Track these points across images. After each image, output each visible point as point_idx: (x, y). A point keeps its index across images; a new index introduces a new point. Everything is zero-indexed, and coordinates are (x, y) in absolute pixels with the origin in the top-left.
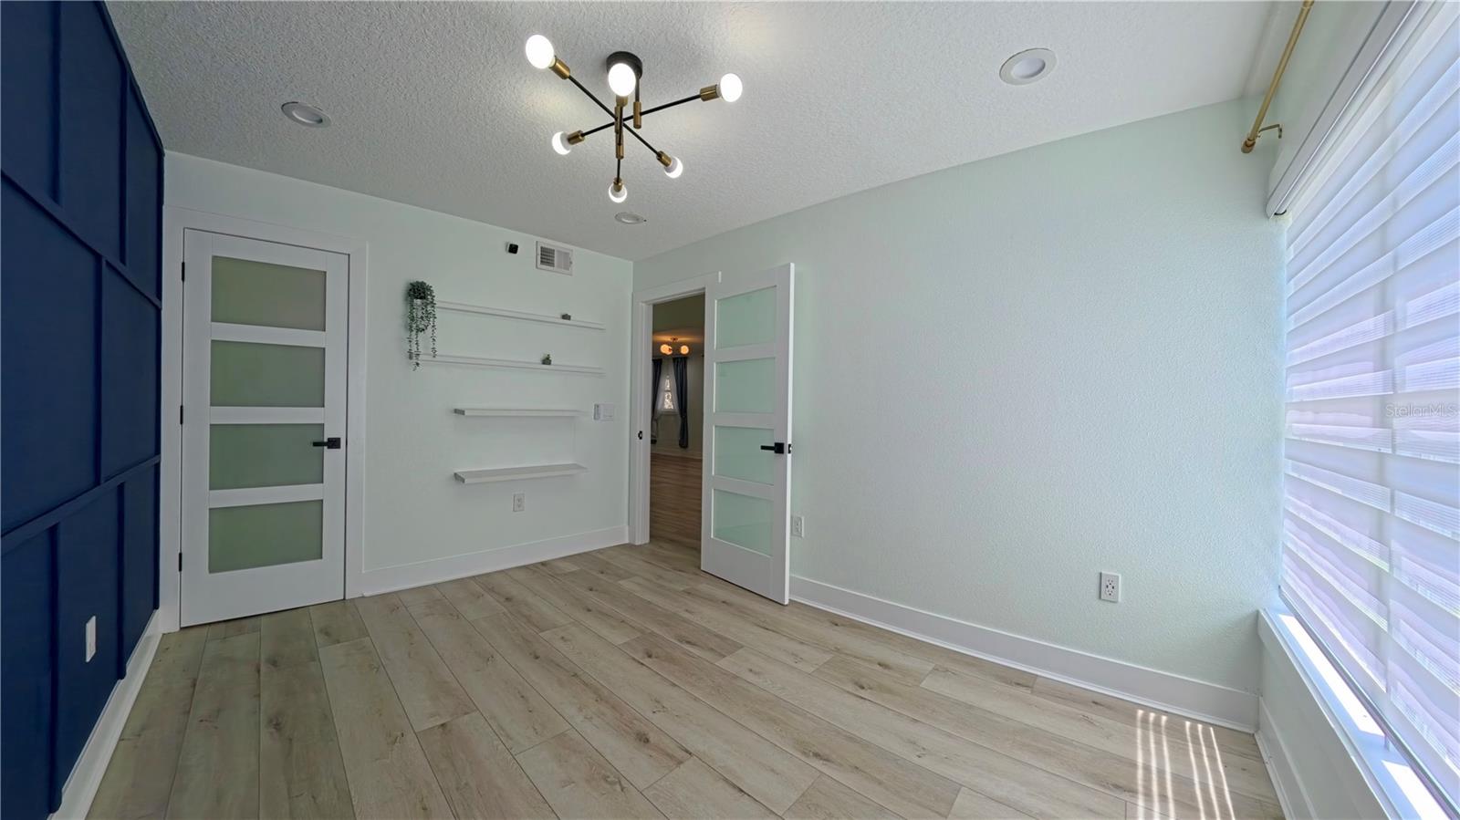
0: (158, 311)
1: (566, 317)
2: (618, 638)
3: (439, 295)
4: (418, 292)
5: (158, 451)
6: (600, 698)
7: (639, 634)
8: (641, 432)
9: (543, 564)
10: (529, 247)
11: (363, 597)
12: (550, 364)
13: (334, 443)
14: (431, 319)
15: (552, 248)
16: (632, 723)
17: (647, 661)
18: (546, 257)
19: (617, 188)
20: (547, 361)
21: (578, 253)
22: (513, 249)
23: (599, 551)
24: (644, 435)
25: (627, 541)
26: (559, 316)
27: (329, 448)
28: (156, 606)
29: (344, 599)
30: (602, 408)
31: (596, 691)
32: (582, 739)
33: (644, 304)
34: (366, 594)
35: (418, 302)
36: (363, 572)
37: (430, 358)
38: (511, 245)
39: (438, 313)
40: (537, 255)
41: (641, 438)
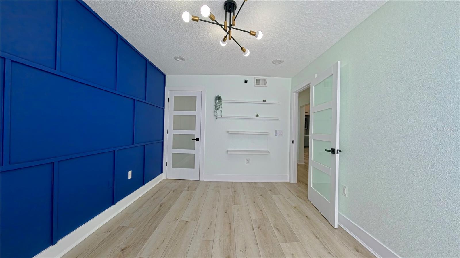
0: (164, 110)
1: (264, 101)
2: (254, 216)
3: (223, 99)
4: (218, 98)
5: (163, 139)
6: (230, 236)
7: (262, 218)
8: (293, 141)
9: (255, 183)
10: (251, 80)
11: (203, 181)
12: (258, 117)
13: (197, 140)
14: (221, 106)
15: (259, 79)
16: (230, 250)
17: (256, 230)
18: (258, 82)
19: (244, 51)
20: (257, 116)
21: (269, 79)
22: (246, 82)
23: (276, 183)
24: (294, 142)
25: (288, 181)
26: (262, 101)
27: (196, 141)
28: (162, 172)
29: (199, 180)
30: (278, 131)
31: (230, 233)
32: (212, 246)
33: (295, 93)
34: (204, 180)
35: (217, 101)
36: (204, 174)
37: (221, 117)
38: (245, 81)
39: (222, 104)
40: (254, 82)
41: (293, 143)
